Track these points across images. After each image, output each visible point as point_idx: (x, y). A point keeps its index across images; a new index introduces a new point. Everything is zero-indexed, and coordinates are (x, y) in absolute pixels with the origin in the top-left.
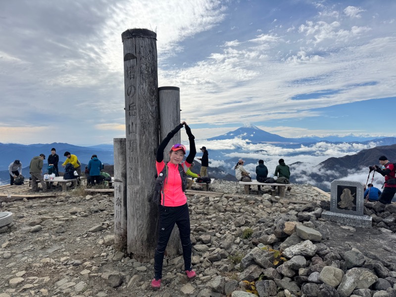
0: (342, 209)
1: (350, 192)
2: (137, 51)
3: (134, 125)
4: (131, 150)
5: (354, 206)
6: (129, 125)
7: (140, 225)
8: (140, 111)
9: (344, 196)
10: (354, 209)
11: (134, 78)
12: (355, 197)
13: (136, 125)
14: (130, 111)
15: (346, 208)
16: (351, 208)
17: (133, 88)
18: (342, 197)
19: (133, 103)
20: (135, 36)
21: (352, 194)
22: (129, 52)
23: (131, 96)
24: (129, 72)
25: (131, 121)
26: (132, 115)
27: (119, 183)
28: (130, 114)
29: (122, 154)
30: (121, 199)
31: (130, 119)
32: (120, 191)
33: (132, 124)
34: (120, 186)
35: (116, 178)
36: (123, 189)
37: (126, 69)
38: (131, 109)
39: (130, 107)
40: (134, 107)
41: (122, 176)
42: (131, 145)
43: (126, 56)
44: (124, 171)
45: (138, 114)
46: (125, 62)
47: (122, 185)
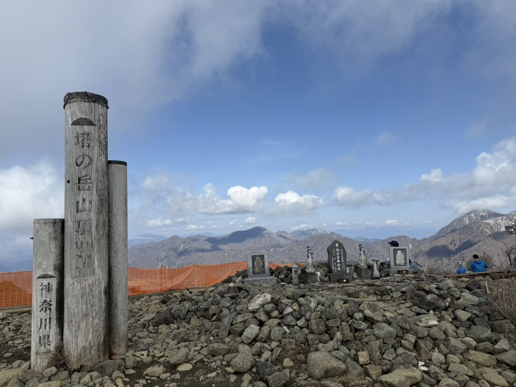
0: (256, 274)
1: (260, 260)
2: (97, 118)
3: (87, 202)
4: (80, 233)
5: (263, 269)
6: (78, 203)
7: (97, 325)
9: (257, 263)
11: (89, 146)
13: (90, 202)
14: (81, 186)
15: (259, 273)
17: (87, 160)
18: (255, 264)
19: (86, 176)
20: (94, 102)
22: (84, 117)
23: (82, 166)
24: (81, 139)
25: (81, 197)
26: (84, 189)
27: (49, 279)
28: (79, 188)
29: (55, 239)
30: (51, 301)
31: (79, 194)
32: (49, 291)
33: (84, 200)
34: (49, 283)
35: (44, 273)
36: (56, 286)
37: (75, 135)
38: (81, 182)
39: (79, 180)
40: (89, 181)
41: (55, 269)
42: (81, 226)
43: (78, 120)
44: (58, 261)
45: (95, 189)
46: (74, 126)
47: (54, 282)
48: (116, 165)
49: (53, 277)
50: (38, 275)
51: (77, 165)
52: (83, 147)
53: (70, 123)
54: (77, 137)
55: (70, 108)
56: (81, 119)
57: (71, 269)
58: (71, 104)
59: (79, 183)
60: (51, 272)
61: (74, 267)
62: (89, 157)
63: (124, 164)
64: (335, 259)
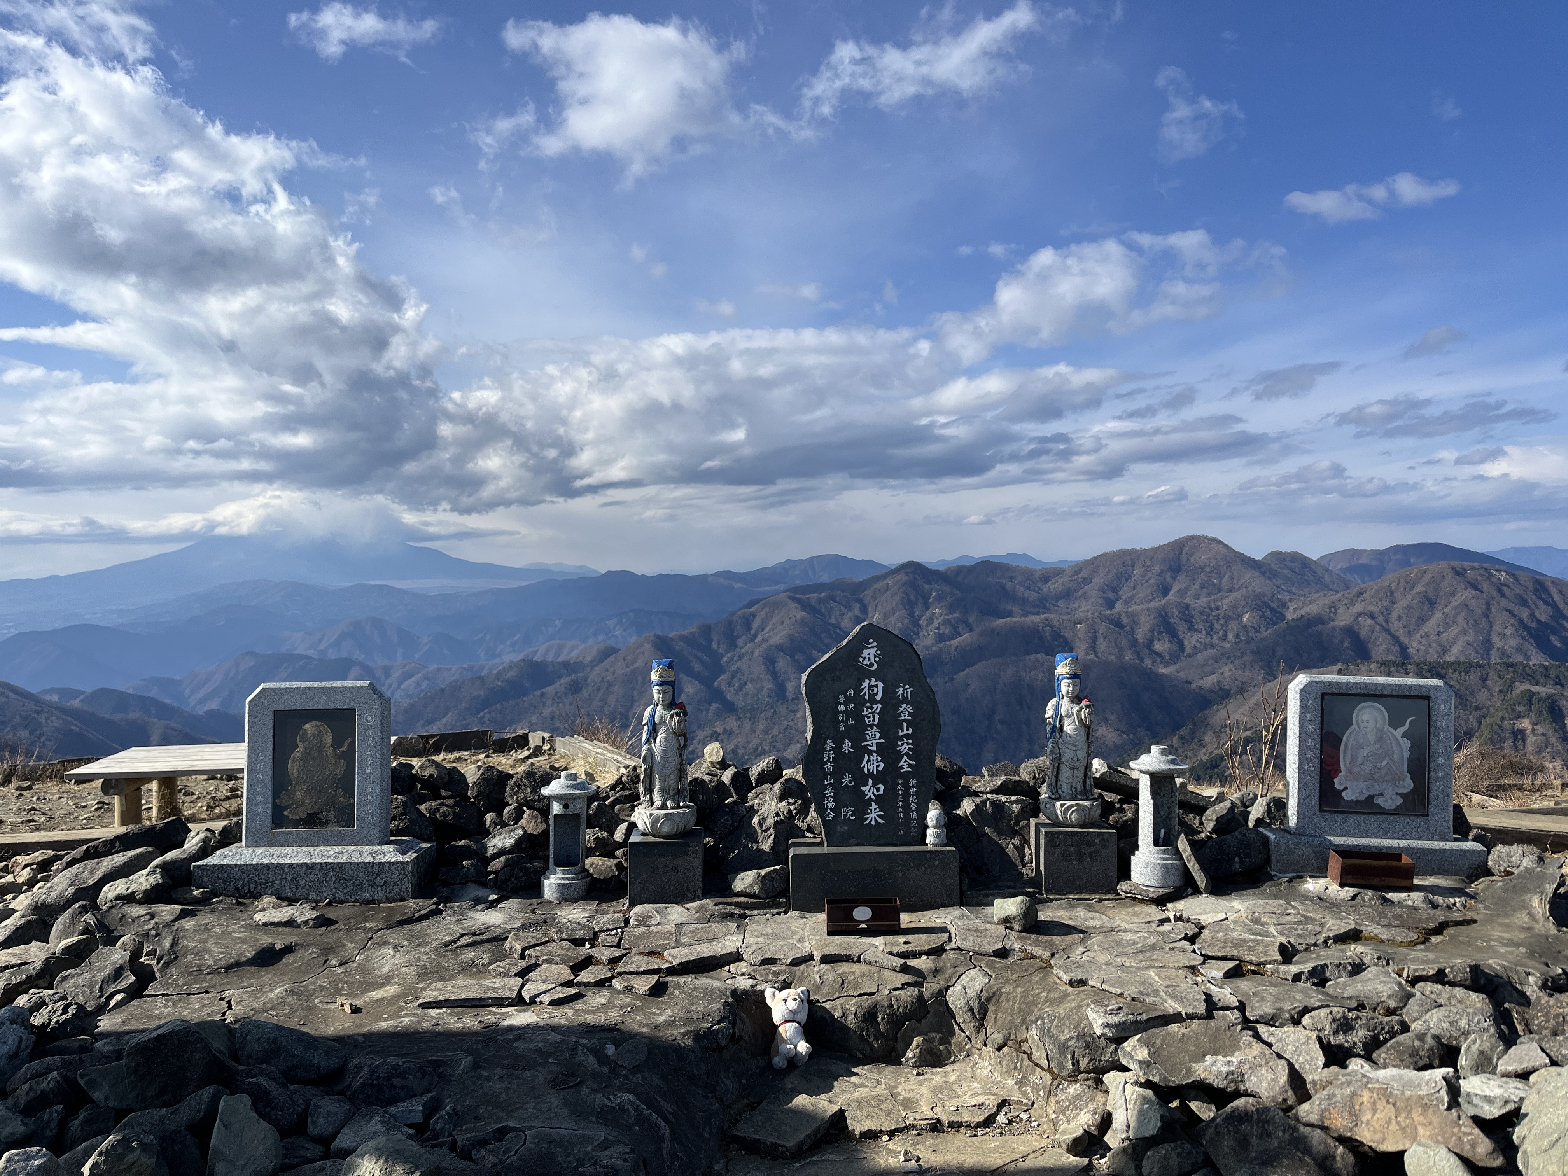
1: (328, 739)
5: (344, 800)
9: (304, 759)
10: (346, 817)
12: (349, 756)
15: (311, 820)
16: (332, 816)
18: (293, 768)
21: (336, 744)
64: (847, 746)
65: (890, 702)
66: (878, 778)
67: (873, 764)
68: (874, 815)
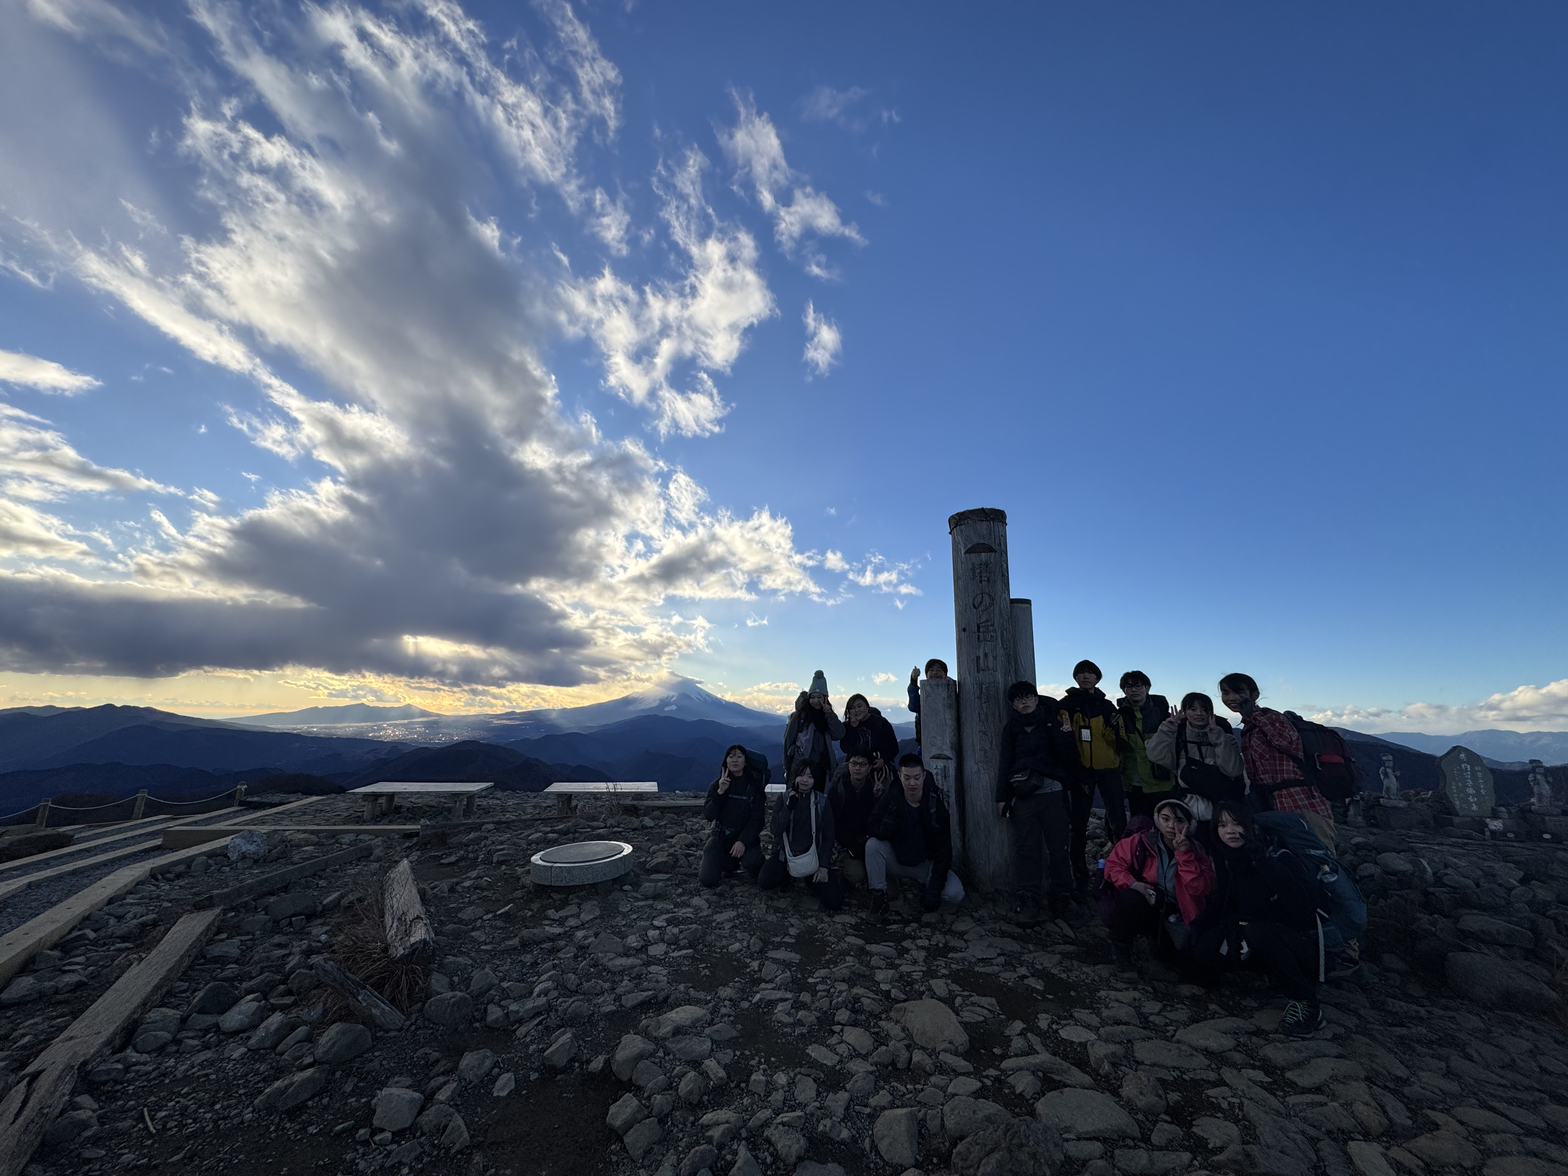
2: (997, 542)
3: (991, 658)
4: (983, 700)
6: (978, 658)
8: (1002, 635)
11: (988, 581)
13: (995, 658)
14: (981, 635)
17: (986, 597)
19: (987, 621)
20: (993, 519)
22: (982, 542)
23: (982, 608)
24: (978, 571)
25: (981, 650)
26: (985, 640)
27: (945, 761)
28: (979, 638)
29: (950, 707)
30: (948, 791)
31: (979, 647)
32: (945, 777)
33: (986, 655)
34: (945, 767)
35: (938, 752)
36: (954, 773)
37: (970, 566)
38: (981, 629)
39: (979, 627)
40: (991, 628)
41: (951, 748)
42: (984, 691)
43: (973, 546)
44: (955, 739)
45: (999, 640)
46: (968, 555)
47: (952, 766)
48: (1020, 605)
49: (951, 759)
50: (932, 755)
51: (974, 607)
52: (981, 582)
53: (963, 551)
54: (973, 569)
55: (961, 531)
56: (978, 544)
57: (974, 750)
58: (963, 527)
59: (979, 631)
60: (948, 753)
61: (978, 747)
62: (990, 596)
63: (1028, 602)
64: (1460, 784)
65: (1473, 772)
66: (1474, 796)
67: (1471, 791)
68: (1475, 808)
